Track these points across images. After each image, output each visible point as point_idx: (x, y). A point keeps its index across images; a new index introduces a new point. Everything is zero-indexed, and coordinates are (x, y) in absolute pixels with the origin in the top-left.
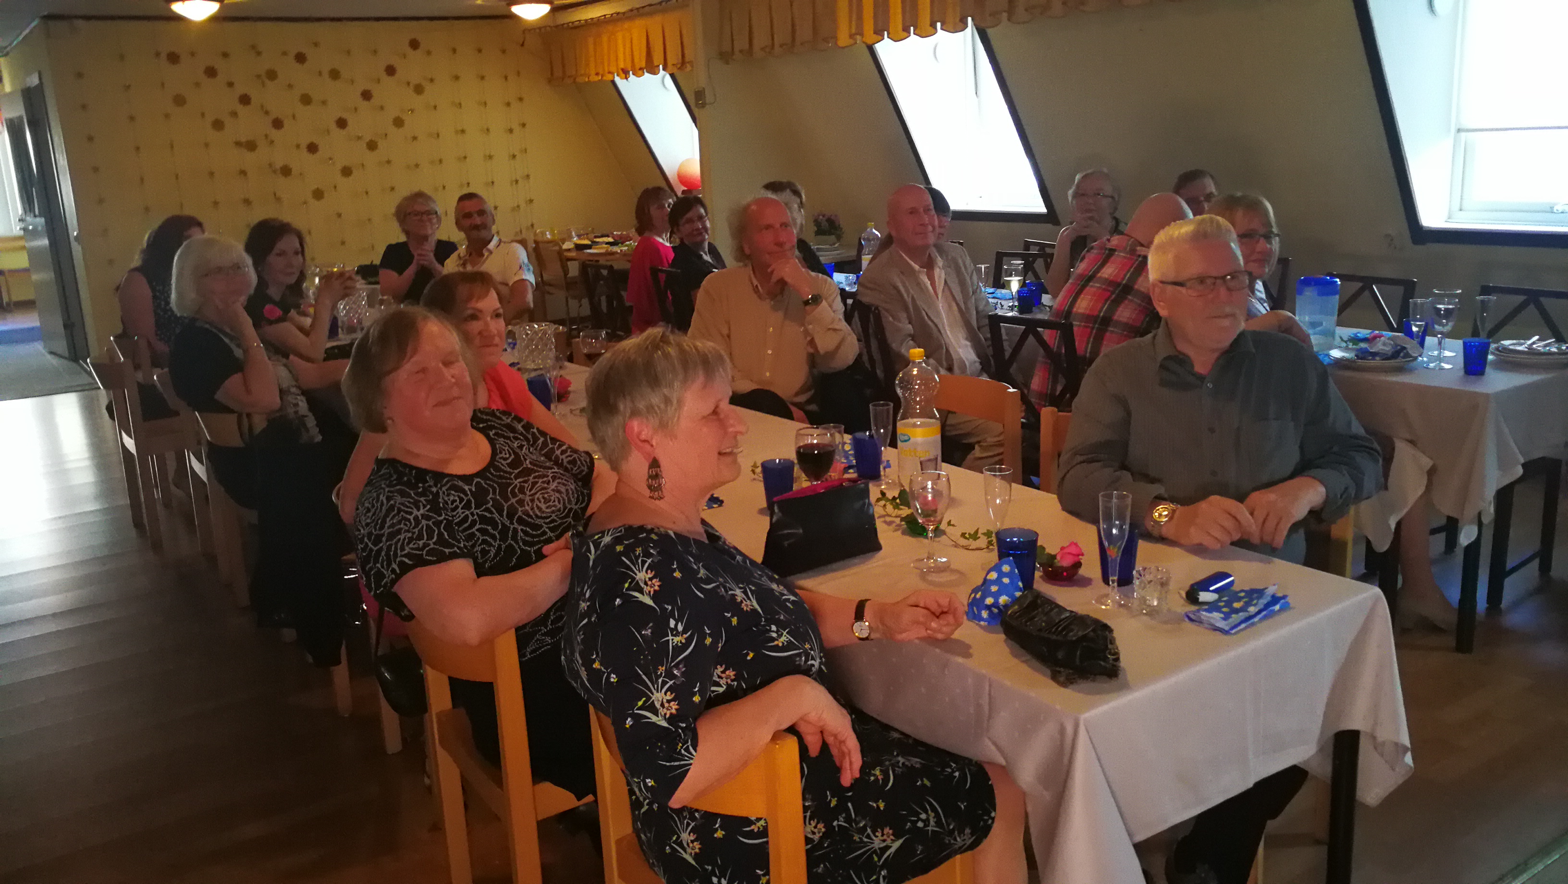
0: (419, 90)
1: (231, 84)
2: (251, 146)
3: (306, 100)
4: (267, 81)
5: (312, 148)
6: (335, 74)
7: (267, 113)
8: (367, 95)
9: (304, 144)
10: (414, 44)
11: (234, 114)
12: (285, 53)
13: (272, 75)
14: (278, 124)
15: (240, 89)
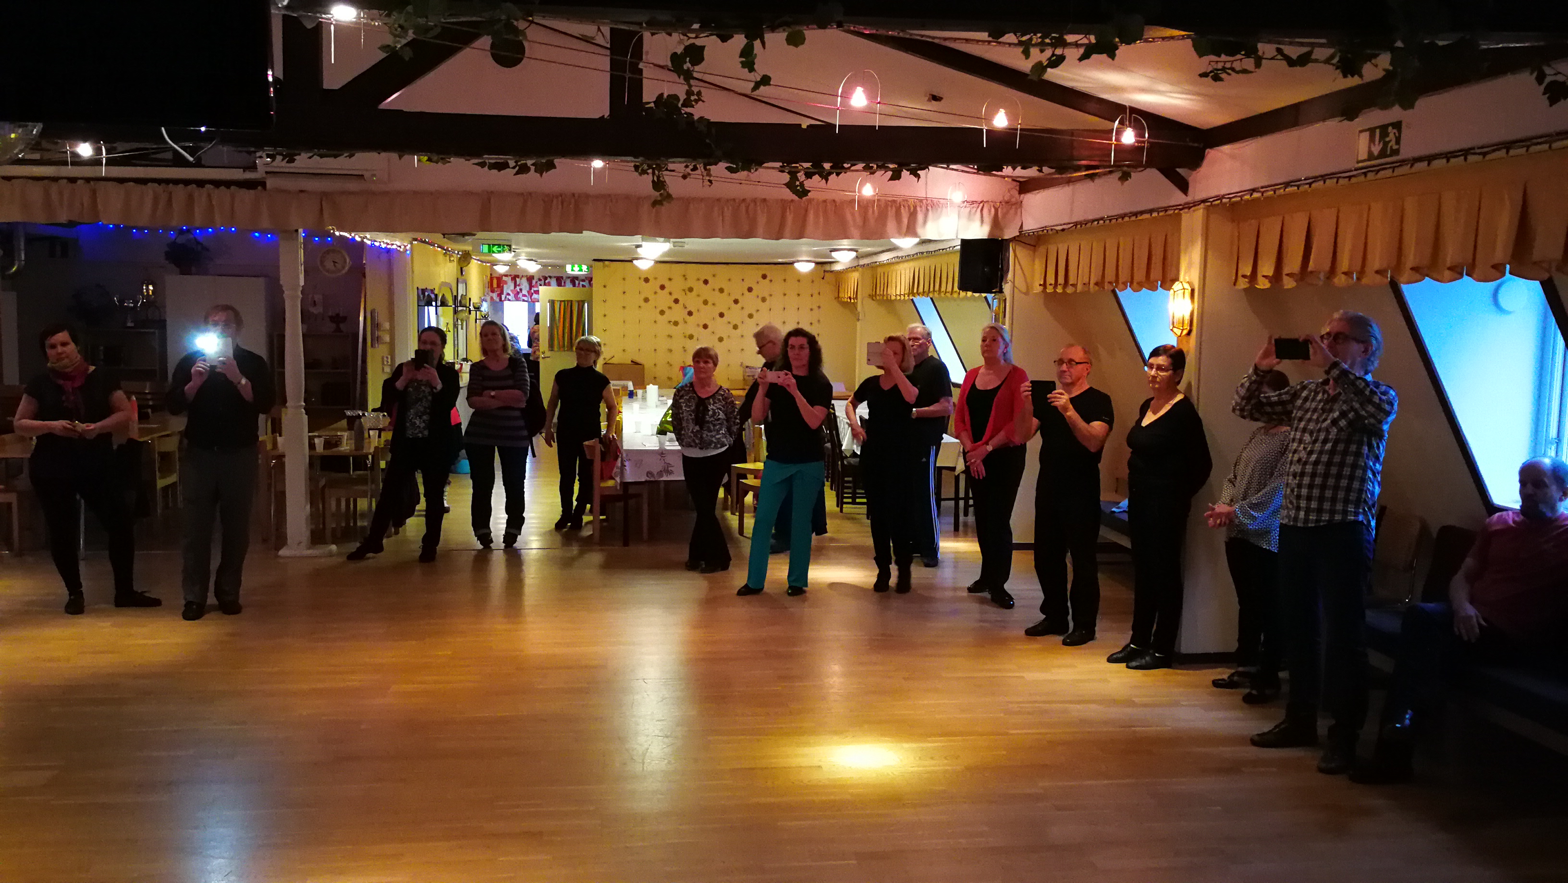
0: (764, 300)
1: (670, 294)
2: (676, 323)
3: (706, 302)
4: (687, 292)
5: (705, 327)
6: (721, 290)
7: (686, 308)
8: (736, 302)
9: (702, 324)
10: (764, 277)
11: (670, 308)
12: (698, 280)
13: (691, 290)
14: (690, 313)
15: (674, 297)
